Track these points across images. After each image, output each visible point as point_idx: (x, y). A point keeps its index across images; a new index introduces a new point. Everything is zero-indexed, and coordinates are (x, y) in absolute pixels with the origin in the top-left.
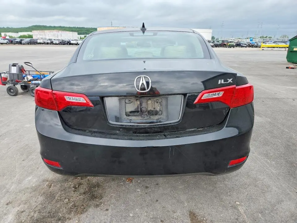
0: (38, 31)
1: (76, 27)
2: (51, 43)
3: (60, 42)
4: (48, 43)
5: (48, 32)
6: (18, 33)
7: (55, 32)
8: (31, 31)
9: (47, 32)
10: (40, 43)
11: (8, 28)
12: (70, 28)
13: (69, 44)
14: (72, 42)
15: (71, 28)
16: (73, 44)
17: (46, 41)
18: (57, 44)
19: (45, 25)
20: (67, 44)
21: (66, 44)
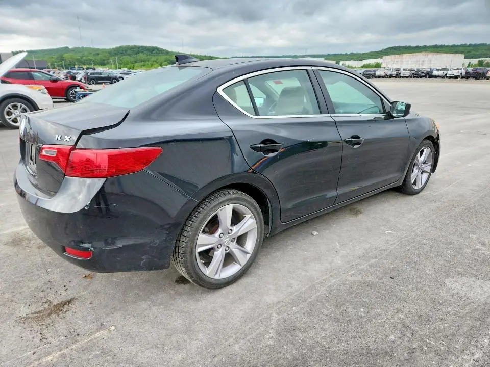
0: (393, 56)
1: (468, 44)
2: (397, 75)
3: (413, 74)
4: (391, 77)
5: (408, 57)
6: (362, 60)
7: (420, 56)
8: (381, 57)
9: (406, 57)
10: (379, 77)
11: (352, 54)
12: (453, 46)
13: (428, 77)
14: (435, 73)
15: (458, 46)
16: (436, 77)
17: (389, 73)
18: (407, 77)
19: (408, 45)
20: (425, 76)
21: (423, 76)
